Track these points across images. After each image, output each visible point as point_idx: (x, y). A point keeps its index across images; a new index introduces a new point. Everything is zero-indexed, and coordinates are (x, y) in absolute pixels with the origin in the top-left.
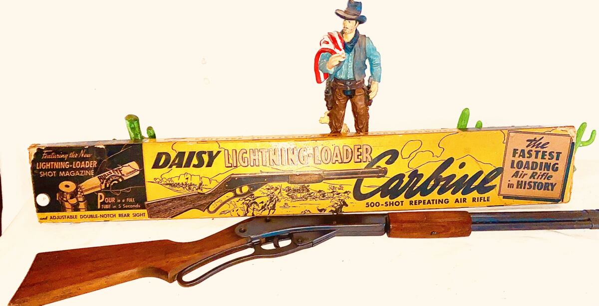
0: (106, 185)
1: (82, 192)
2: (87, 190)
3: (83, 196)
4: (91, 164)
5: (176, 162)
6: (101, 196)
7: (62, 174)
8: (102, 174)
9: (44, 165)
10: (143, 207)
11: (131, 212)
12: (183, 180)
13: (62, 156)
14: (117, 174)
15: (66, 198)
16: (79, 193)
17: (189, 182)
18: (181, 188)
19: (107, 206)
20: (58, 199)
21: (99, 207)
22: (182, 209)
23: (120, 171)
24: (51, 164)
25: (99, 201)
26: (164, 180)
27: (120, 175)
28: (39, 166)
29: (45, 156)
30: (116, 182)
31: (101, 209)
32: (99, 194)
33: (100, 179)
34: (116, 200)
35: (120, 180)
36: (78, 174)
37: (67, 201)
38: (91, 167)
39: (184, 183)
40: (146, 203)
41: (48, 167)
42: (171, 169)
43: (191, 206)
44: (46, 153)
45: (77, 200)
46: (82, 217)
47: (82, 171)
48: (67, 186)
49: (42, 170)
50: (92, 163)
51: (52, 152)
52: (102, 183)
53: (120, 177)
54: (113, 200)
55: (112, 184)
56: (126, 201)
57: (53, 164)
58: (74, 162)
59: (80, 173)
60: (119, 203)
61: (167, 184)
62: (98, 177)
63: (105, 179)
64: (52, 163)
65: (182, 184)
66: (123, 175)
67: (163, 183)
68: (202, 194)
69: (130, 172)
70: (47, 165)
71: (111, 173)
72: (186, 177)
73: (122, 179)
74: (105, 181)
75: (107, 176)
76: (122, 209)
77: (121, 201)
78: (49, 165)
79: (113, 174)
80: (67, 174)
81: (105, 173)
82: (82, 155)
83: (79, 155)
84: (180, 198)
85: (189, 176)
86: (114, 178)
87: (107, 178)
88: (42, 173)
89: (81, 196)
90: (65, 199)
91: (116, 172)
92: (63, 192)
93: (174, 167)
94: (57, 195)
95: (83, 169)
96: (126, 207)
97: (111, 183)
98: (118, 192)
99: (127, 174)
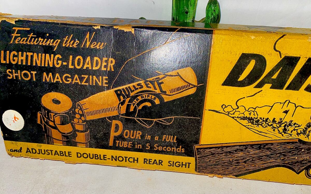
0: (128, 106)
1: (82, 115)
2: (92, 113)
3: (83, 121)
4: (104, 64)
5: (275, 77)
6: (117, 127)
7: (47, 77)
8: (124, 87)
9: (14, 56)
10: (189, 153)
11: (165, 158)
12: (277, 114)
13: (49, 42)
14: (152, 89)
15: (54, 122)
16: (77, 116)
17: (287, 119)
18: (269, 128)
19: (125, 144)
20: (39, 122)
21: (111, 144)
22: (259, 164)
23: (159, 84)
24: (27, 56)
25: (113, 134)
26: (241, 109)
27: (158, 91)
28: (5, 59)
29: (16, 38)
30: (149, 104)
31: (115, 147)
32: (114, 122)
33: (118, 96)
34: (142, 136)
35: (157, 102)
36: (78, 81)
37: (55, 128)
38: (103, 69)
39: (277, 120)
40: (197, 146)
41: (22, 61)
42: (259, 89)
43: (279, 161)
44: (19, 32)
45: (74, 127)
46: (79, 155)
47: (86, 76)
48: (56, 102)
49: (10, 66)
50: (107, 61)
51: (29, 32)
52: (122, 103)
53: (158, 96)
54: (138, 134)
55: (140, 107)
56: (160, 138)
57: (32, 57)
58: (71, 57)
59: (81, 79)
60: (147, 141)
61: (244, 118)
62: (116, 92)
63: (128, 96)
64: (30, 54)
65: (274, 121)
66: (165, 93)
67: (236, 115)
68: (304, 143)
69: (178, 89)
70: (20, 58)
71: (142, 87)
72: (285, 109)
73: (161, 99)
74: (128, 100)
75: (132, 91)
76: (152, 151)
77: (153, 138)
78: (24, 58)
79: (145, 88)
80: (58, 78)
81: (131, 85)
82: (88, 43)
83: (81, 43)
84: (260, 146)
85: (291, 108)
86: (145, 96)
87: (132, 94)
88: (11, 72)
89: (81, 121)
90: (51, 124)
91: (150, 85)
92: (49, 111)
93: (267, 86)
94: (39, 115)
95: (87, 72)
96: (160, 148)
97: (138, 105)
98: (150, 123)
99: (172, 91)
